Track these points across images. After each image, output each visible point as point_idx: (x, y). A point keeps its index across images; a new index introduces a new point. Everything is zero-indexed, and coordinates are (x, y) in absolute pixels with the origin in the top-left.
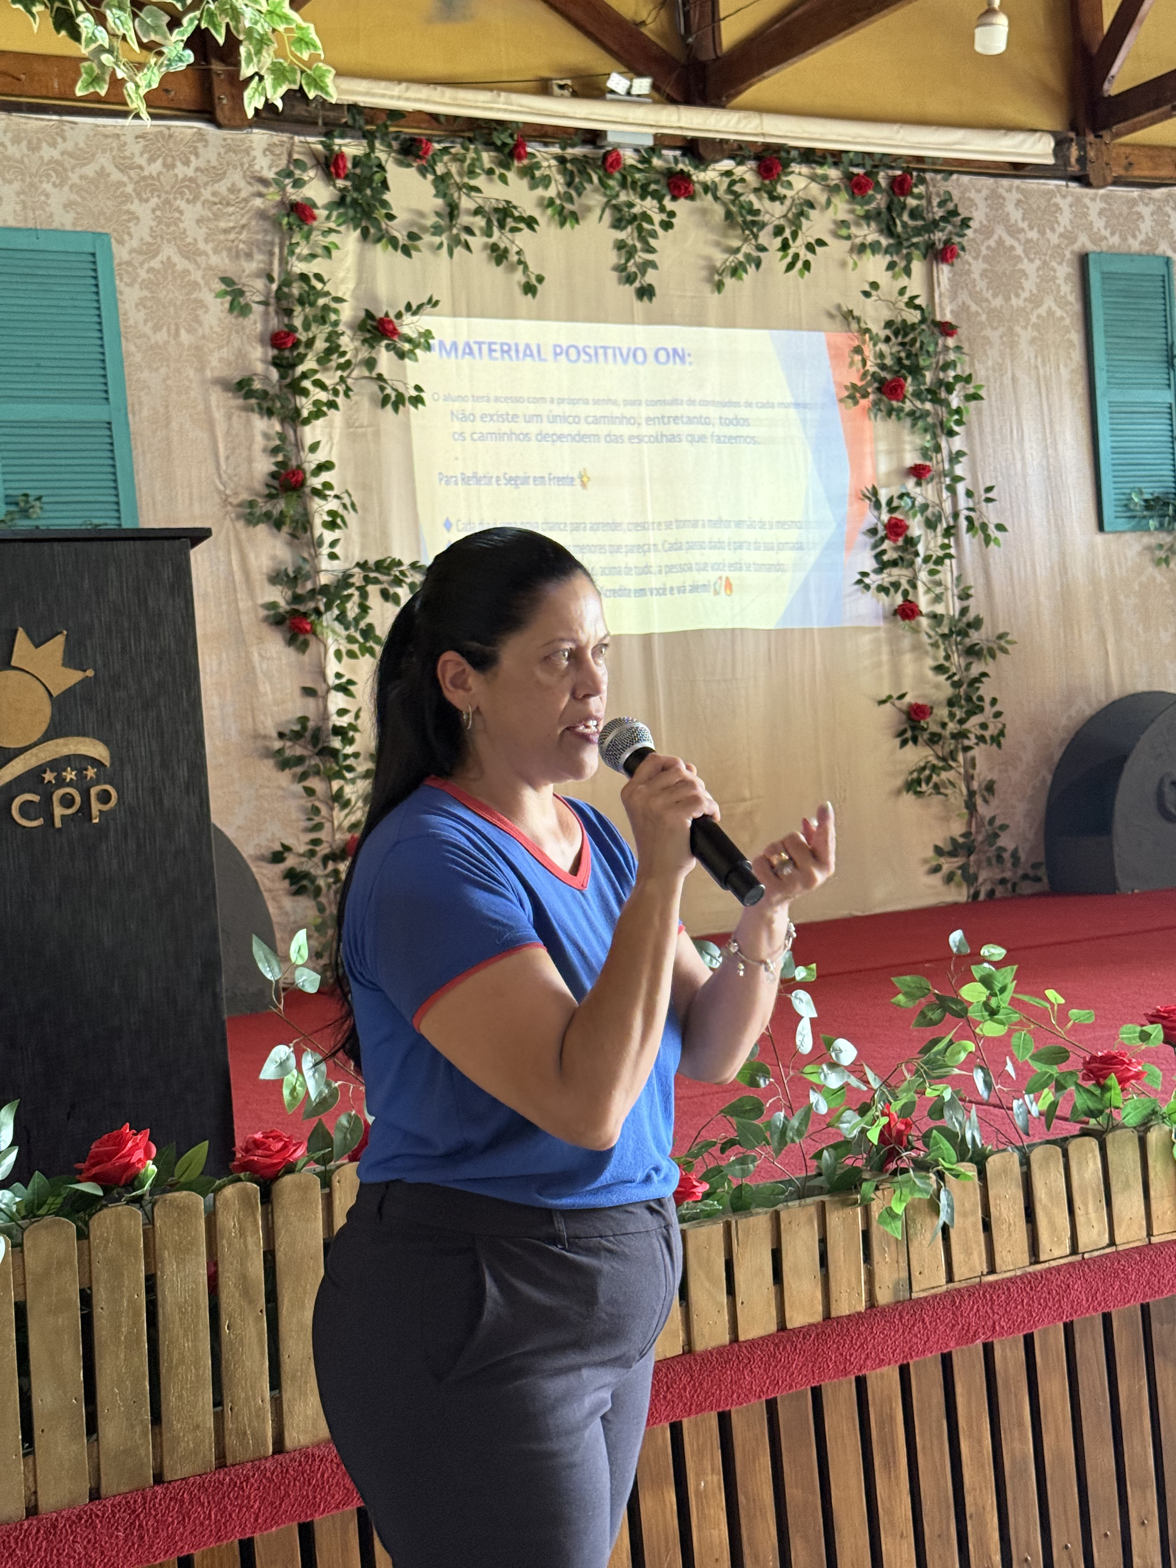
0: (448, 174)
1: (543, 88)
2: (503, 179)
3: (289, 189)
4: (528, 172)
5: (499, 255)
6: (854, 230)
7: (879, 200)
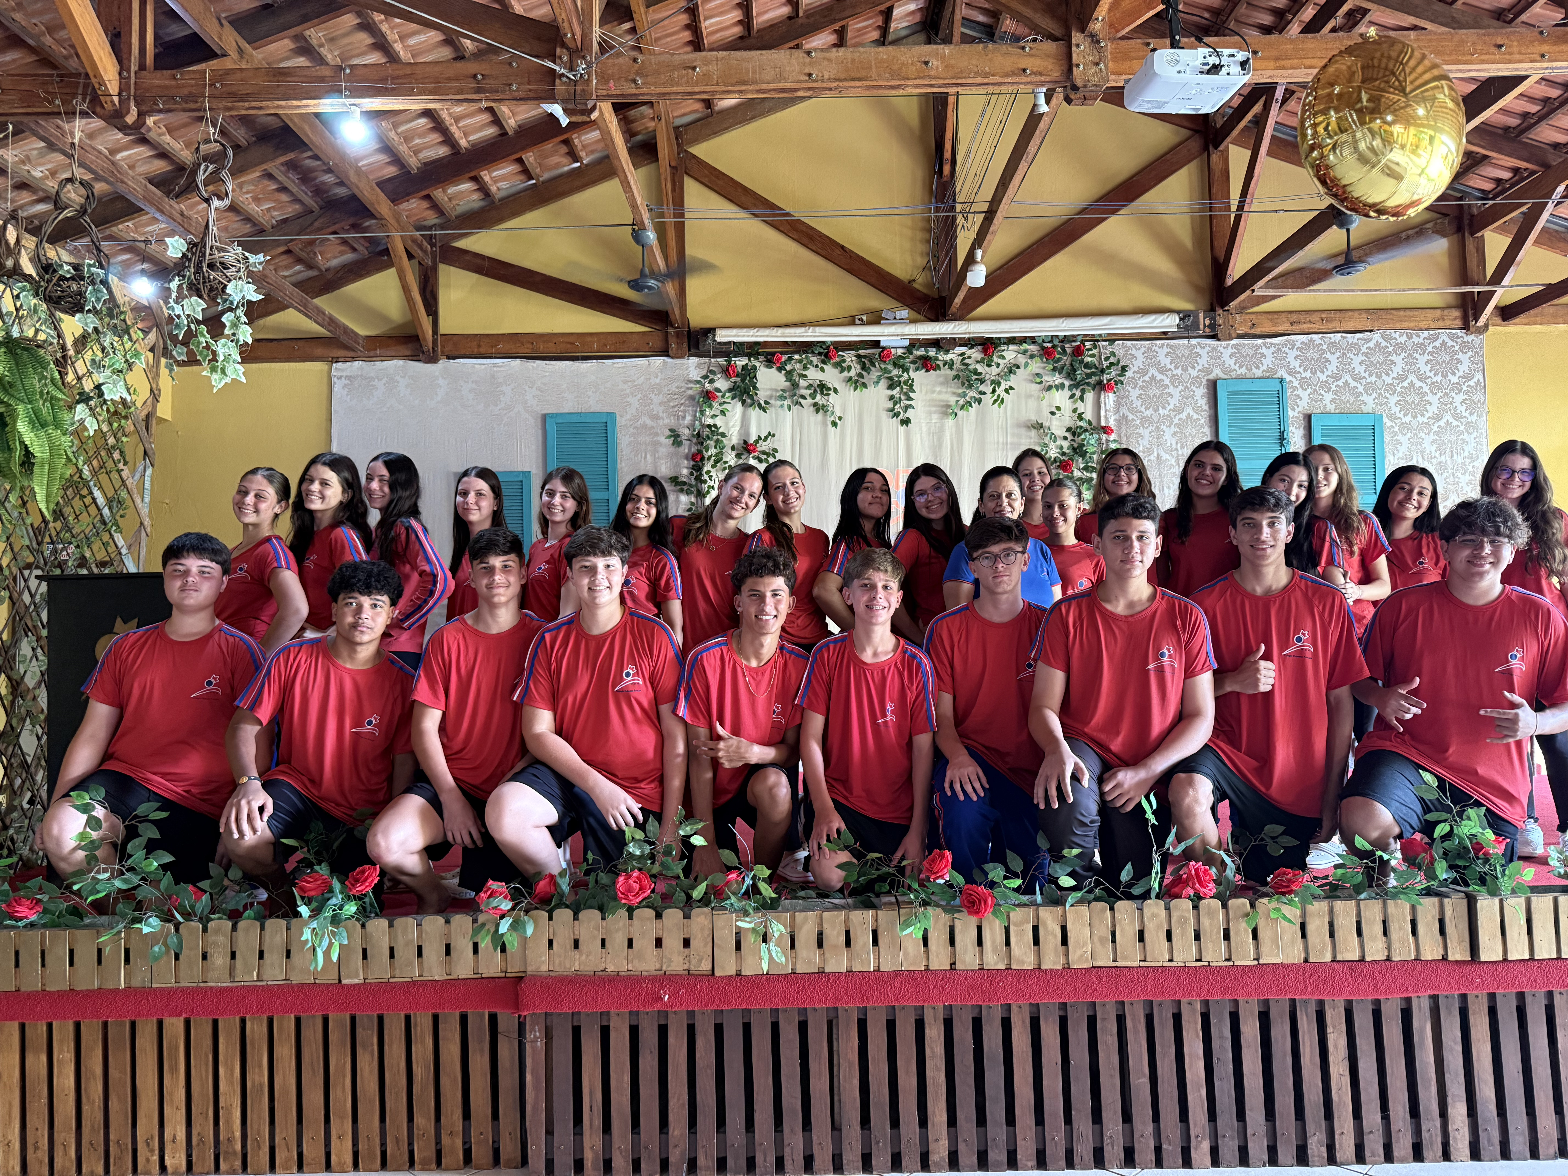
0: (793, 370)
1: (851, 321)
2: (822, 370)
3: (707, 385)
4: (838, 365)
5: (817, 408)
6: (1045, 378)
7: (1066, 360)
